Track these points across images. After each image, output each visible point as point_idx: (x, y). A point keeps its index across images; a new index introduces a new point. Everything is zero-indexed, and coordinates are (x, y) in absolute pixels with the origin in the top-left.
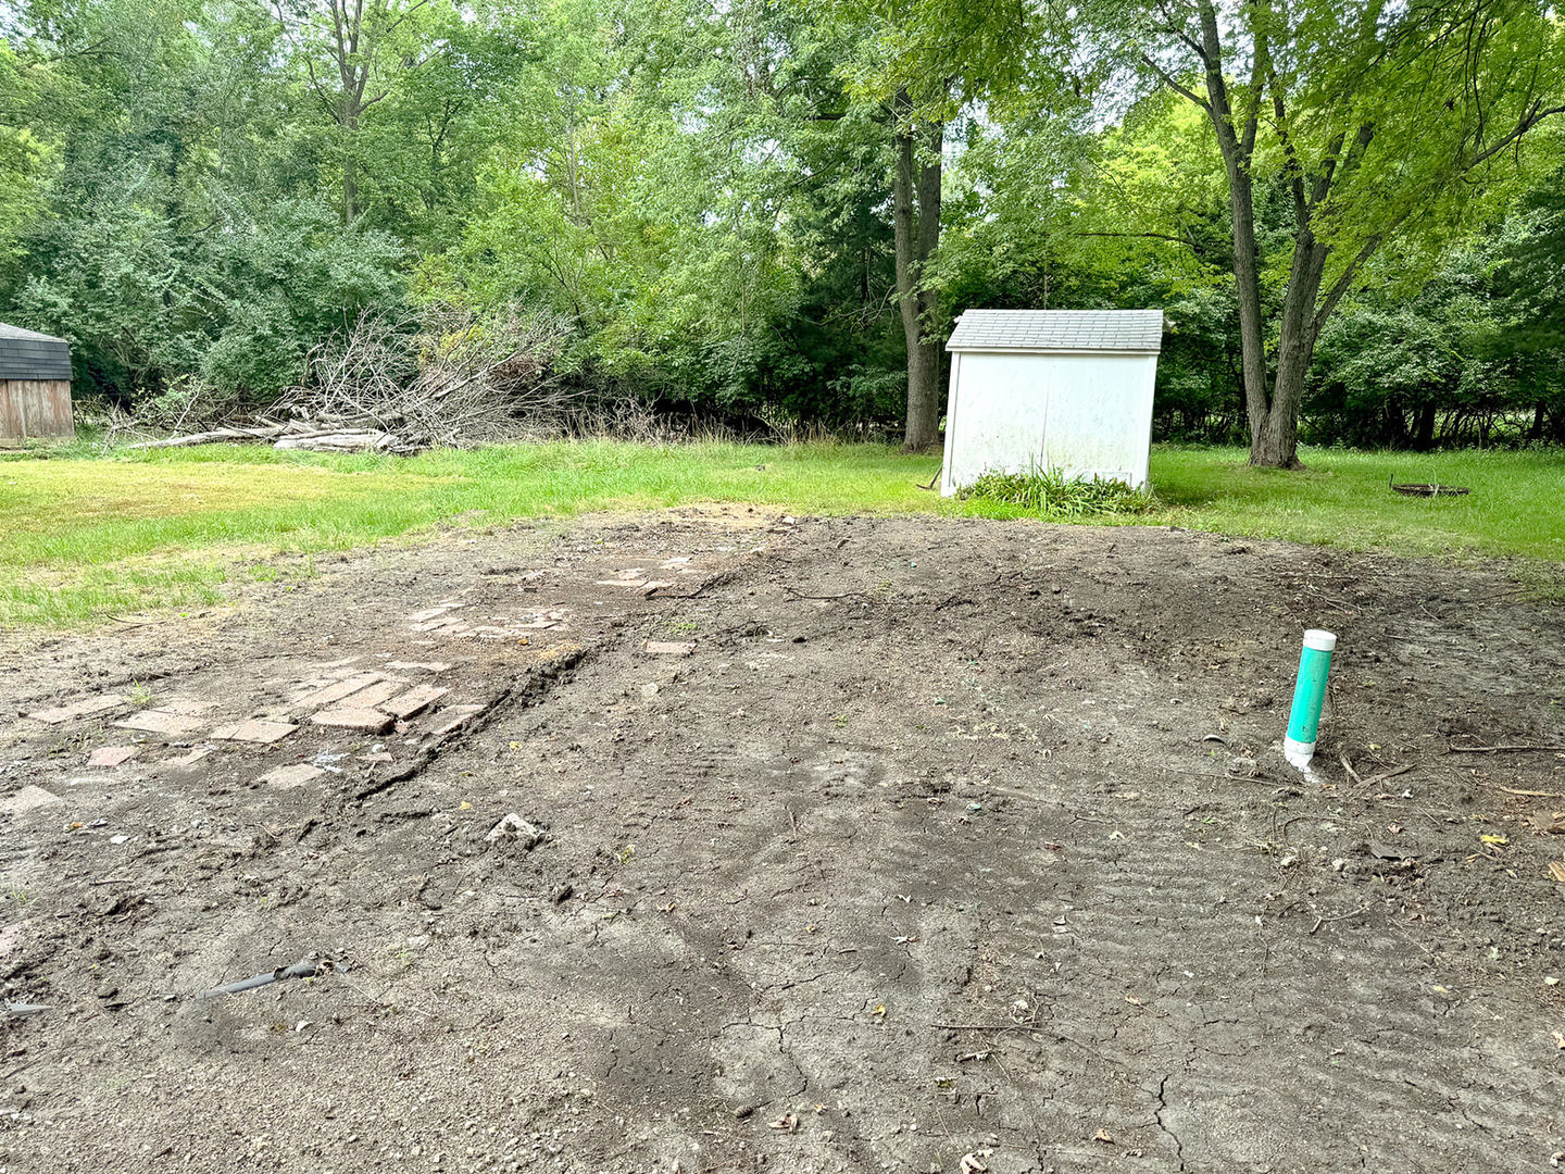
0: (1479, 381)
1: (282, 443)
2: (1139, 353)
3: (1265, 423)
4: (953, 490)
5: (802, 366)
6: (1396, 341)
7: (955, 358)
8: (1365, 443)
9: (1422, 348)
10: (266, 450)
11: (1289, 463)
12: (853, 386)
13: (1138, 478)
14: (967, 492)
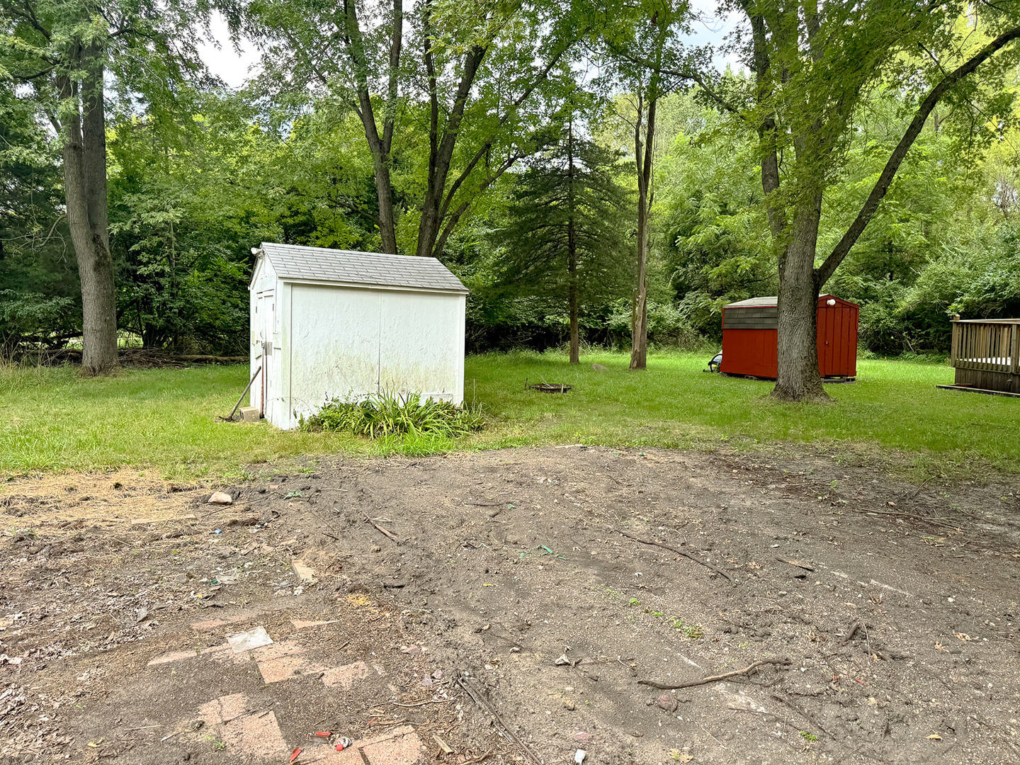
4: (294, 422)
12: (7, 311)
13: (458, 400)
14: (317, 423)
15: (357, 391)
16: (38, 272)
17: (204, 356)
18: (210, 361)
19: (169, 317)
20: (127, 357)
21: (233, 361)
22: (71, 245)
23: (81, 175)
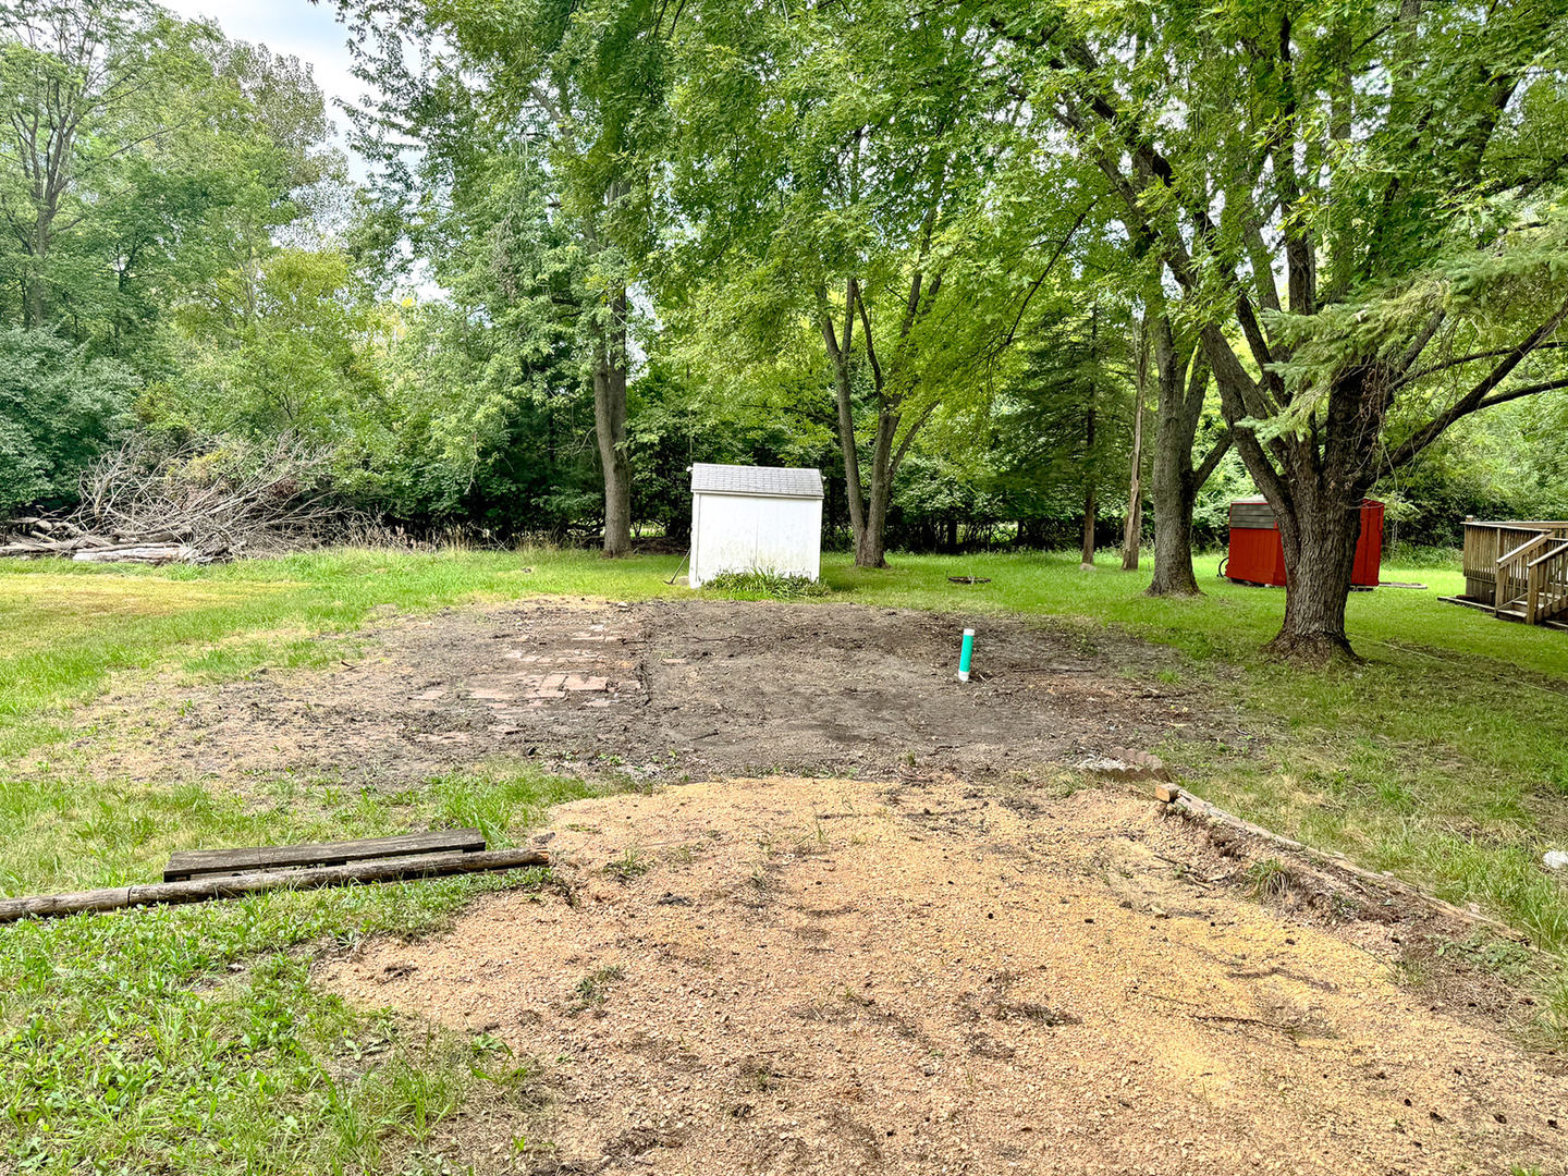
0: (985, 506)
1: (80, 556)
2: (811, 498)
3: (865, 536)
4: (699, 584)
5: (508, 487)
6: (932, 478)
7: (696, 498)
8: (918, 549)
9: (950, 483)
10: (66, 562)
11: (881, 564)
12: (554, 503)
13: (814, 575)
14: (710, 584)
15: (739, 567)
16: (578, 472)
20: (643, 545)
22: (598, 452)
23: (607, 396)
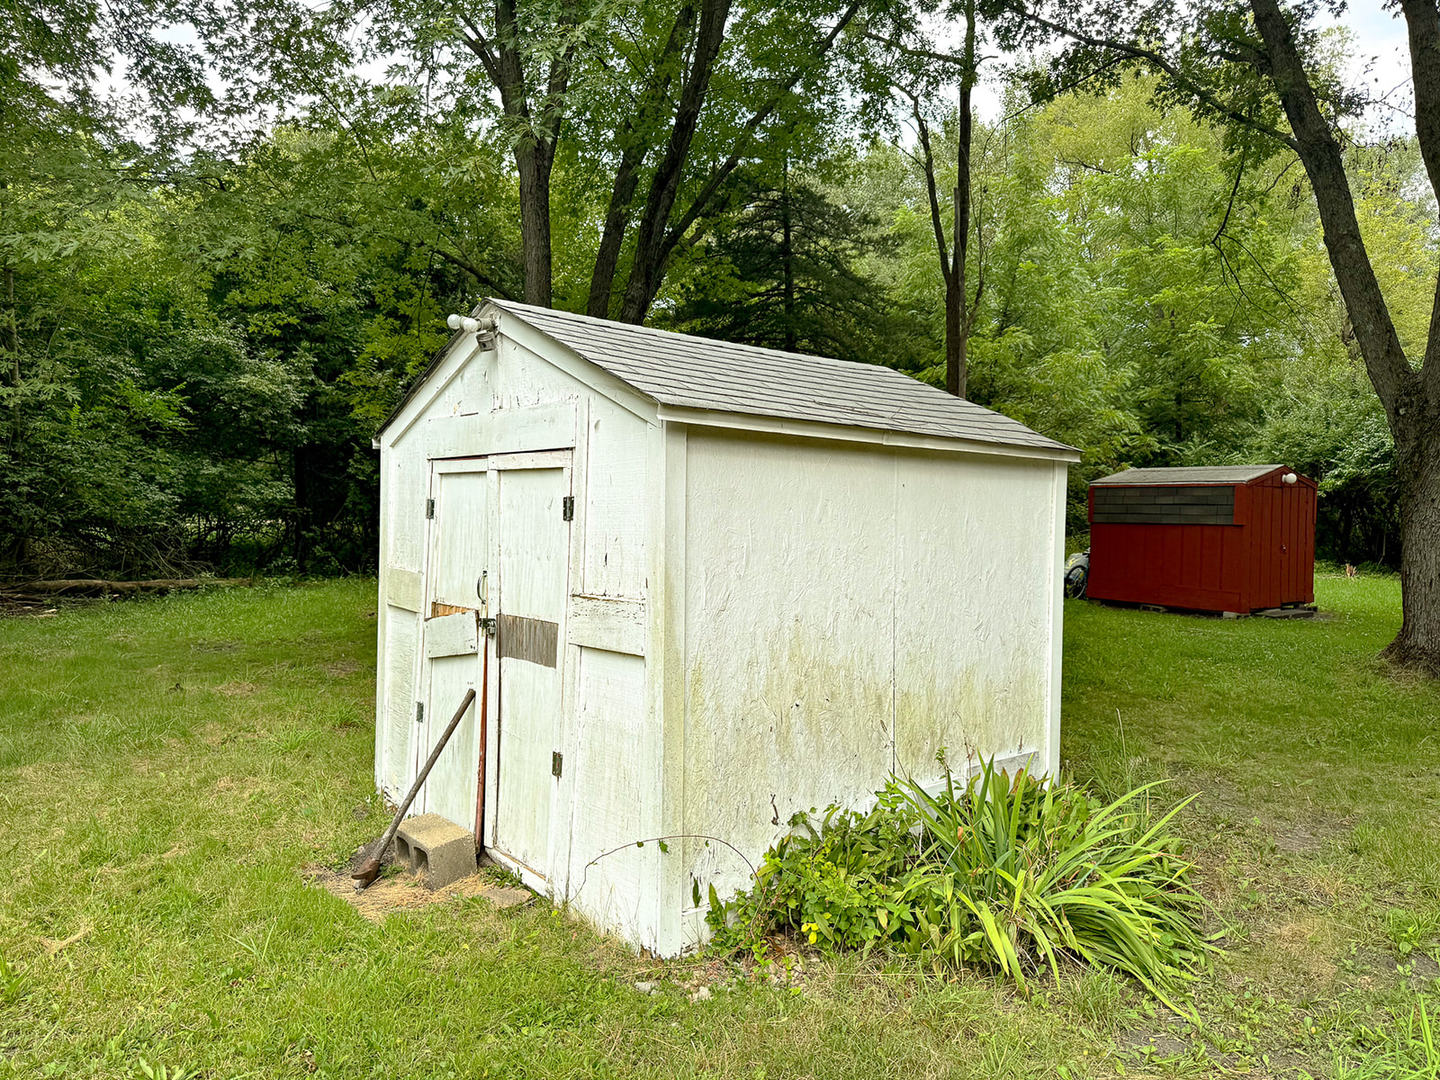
17: (84, 582)
18: (96, 592)
19: (8, 502)
21: (147, 589)
